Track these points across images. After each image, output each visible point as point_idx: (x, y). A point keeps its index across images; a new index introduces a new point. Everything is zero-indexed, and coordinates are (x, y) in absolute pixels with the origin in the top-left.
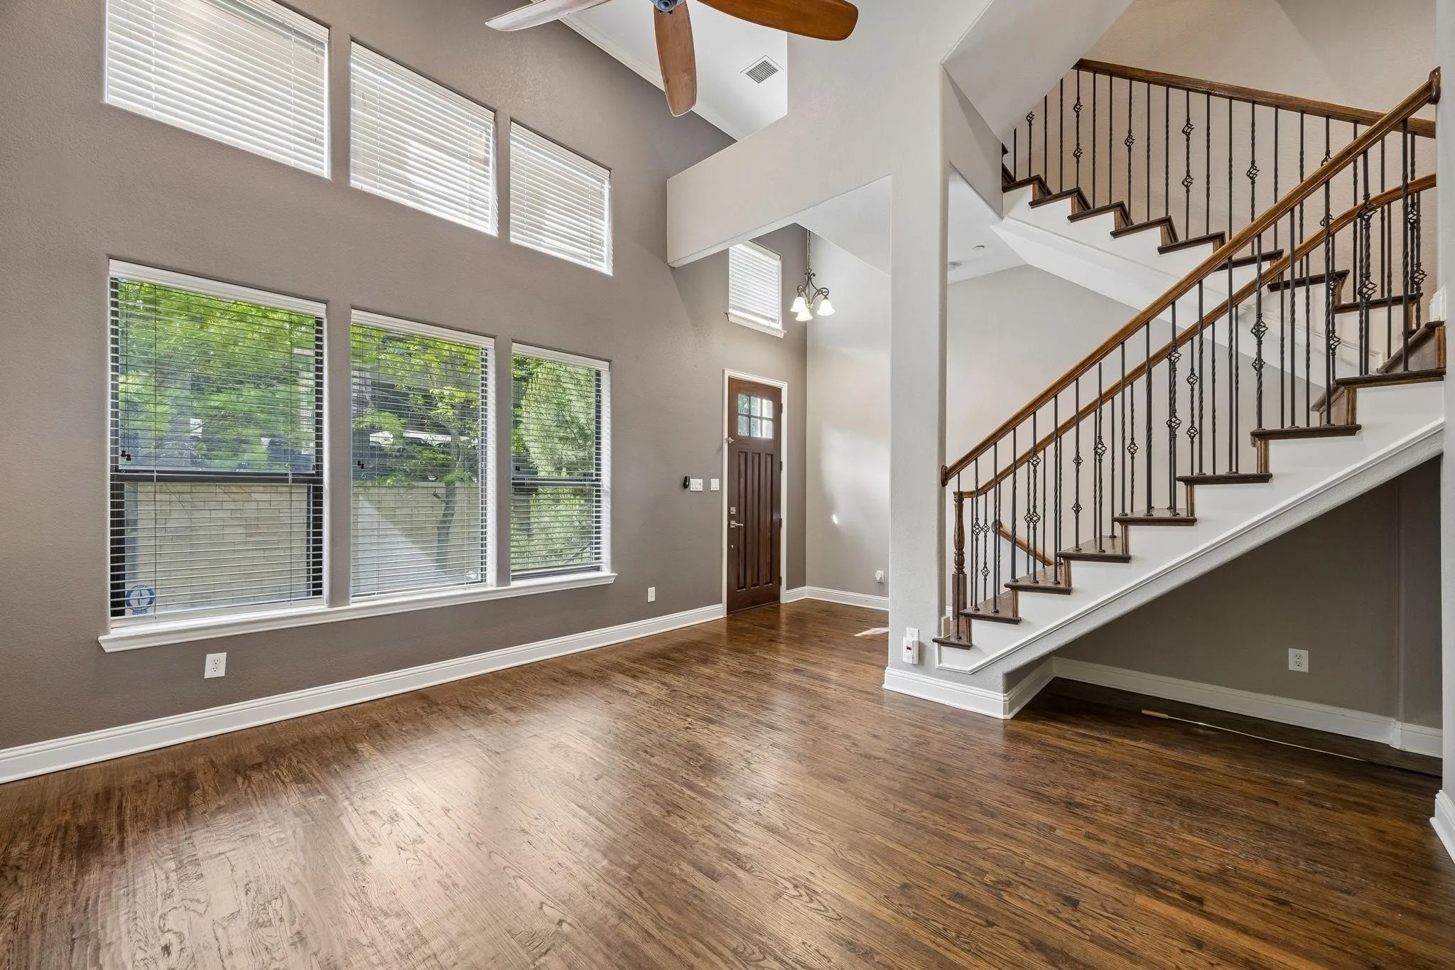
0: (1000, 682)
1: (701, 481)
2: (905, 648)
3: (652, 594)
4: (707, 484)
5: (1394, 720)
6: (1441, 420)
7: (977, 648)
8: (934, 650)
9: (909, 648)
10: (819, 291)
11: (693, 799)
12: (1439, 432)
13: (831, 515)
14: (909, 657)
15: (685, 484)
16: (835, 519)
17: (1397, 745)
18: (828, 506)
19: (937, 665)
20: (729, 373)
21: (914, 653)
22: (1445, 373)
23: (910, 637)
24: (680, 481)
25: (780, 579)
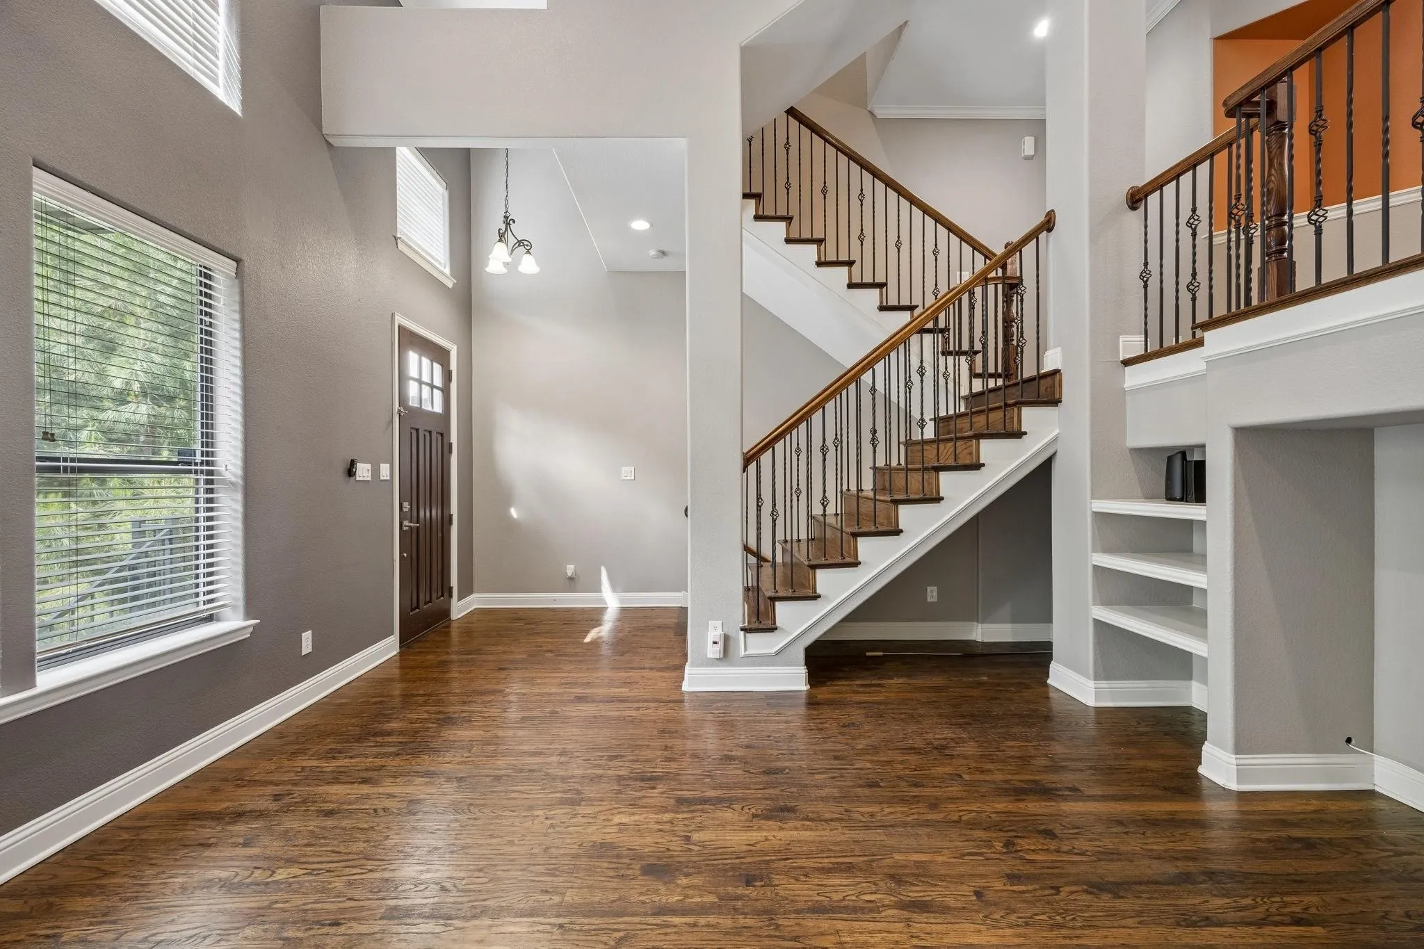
0: (801, 656)
1: (369, 466)
2: (710, 643)
3: (307, 642)
4: (376, 472)
5: (976, 623)
6: (1057, 431)
7: (782, 629)
8: (738, 639)
9: (715, 643)
10: (520, 243)
11: (695, 925)
12: (1055, 440)
13: (509, 506)
14: (713, 652)
15: (351, 472)
16: (514, 513)
17: (979, 639)
18: (504, 497)
19: (742, 653)
20: (400, 320)
21: (719, 647)
22: (1061, 402)
23: (715, 631)
24: (345, 465)
25: (450, 589)
